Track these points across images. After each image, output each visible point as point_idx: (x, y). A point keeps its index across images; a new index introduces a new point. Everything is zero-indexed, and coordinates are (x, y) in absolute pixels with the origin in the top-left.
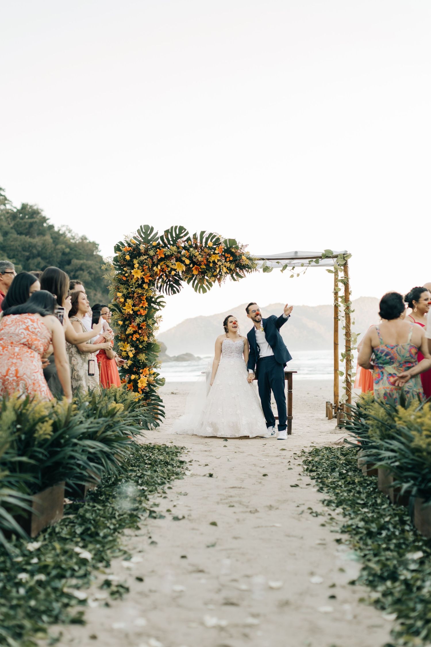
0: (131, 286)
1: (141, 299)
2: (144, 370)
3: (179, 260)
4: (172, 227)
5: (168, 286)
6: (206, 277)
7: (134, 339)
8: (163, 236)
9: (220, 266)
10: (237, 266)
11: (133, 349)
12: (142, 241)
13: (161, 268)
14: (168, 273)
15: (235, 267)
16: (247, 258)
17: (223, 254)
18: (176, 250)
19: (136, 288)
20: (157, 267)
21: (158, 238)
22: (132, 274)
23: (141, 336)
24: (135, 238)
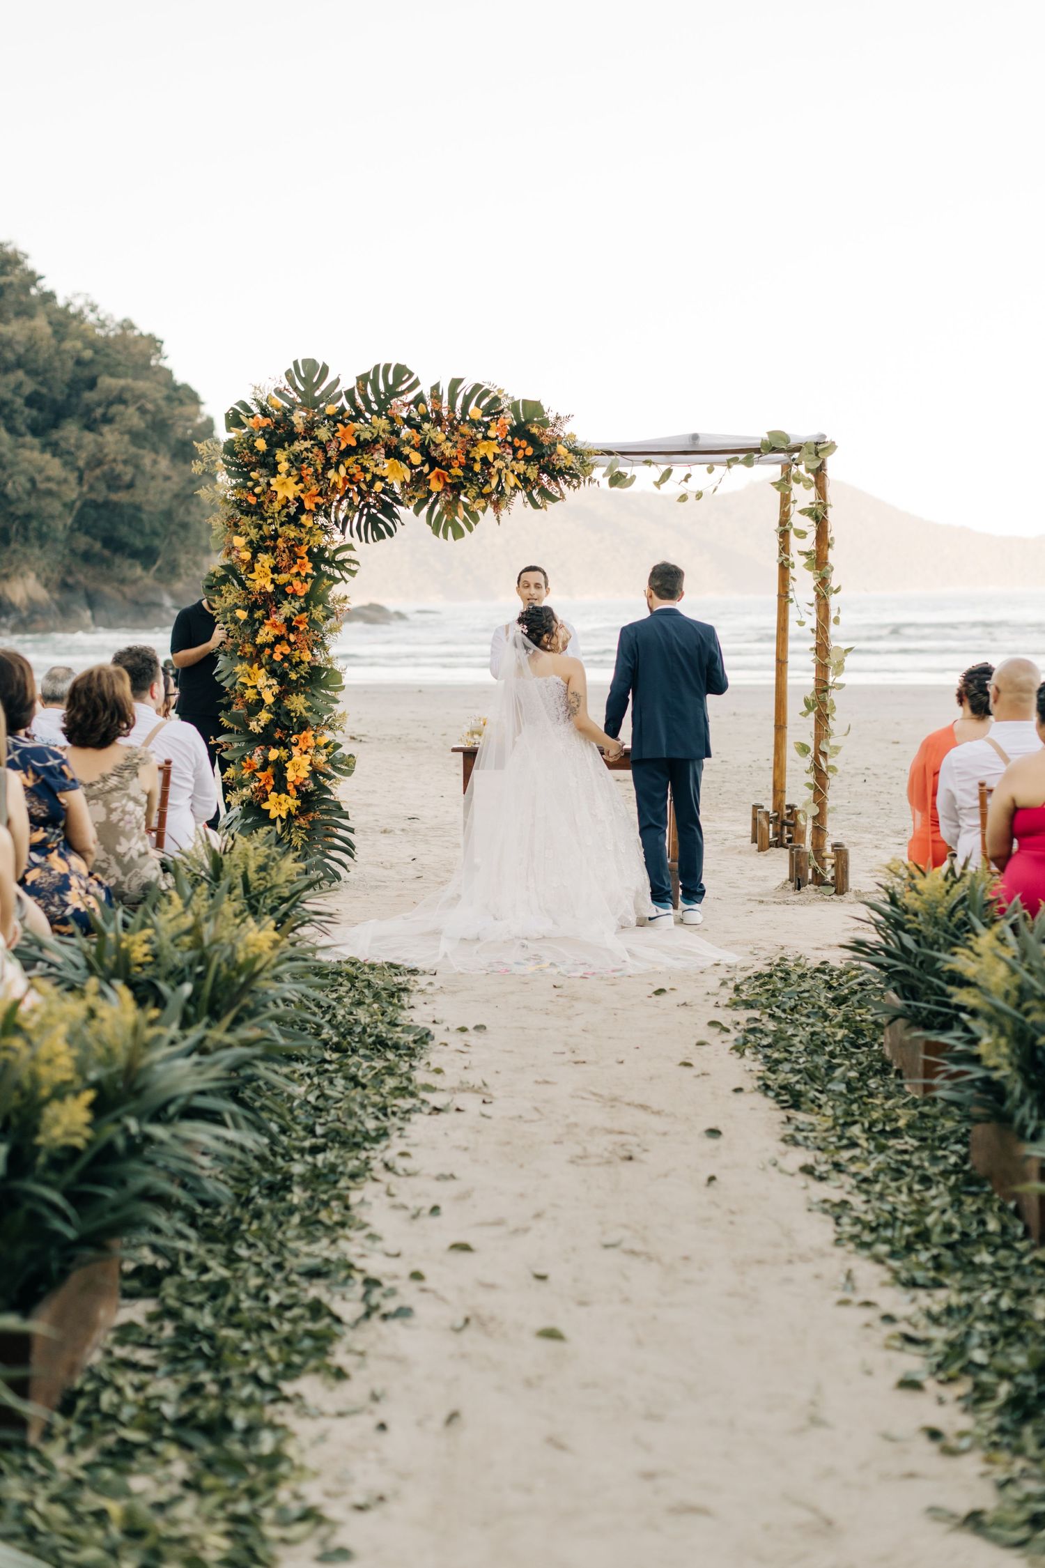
0: (269, 521)
1: (295, 553)
2: (302, 736)
3: (394, 453)
4: (377, 367)
5: (364, 519)
6: (462, 498)
7: (277, 657)
8: (353, 389)
9: (499, 471)
10: (543, 469)
11: (275, 682)
12: (299, 400)
13: (347, 473)
14: (364, 487)
15: (538, 475)
16: (570, 451)
17: (509, 439)
18: (388, 428)
19: (282, 524)
20: (337, 471)
21: (339, 396)
22: (272, 488)
23: (295, 650)
24: (279, 392)
